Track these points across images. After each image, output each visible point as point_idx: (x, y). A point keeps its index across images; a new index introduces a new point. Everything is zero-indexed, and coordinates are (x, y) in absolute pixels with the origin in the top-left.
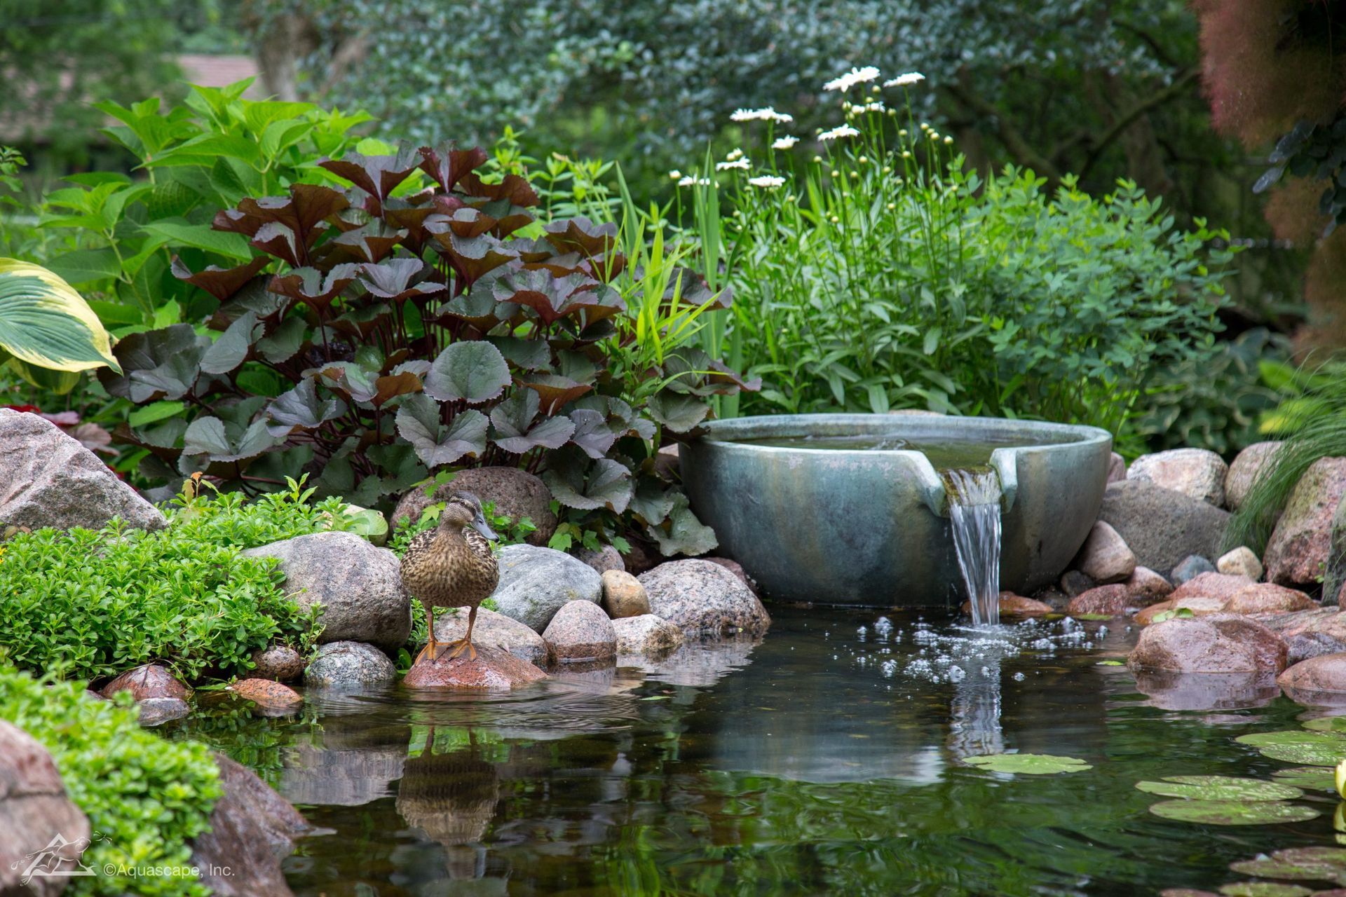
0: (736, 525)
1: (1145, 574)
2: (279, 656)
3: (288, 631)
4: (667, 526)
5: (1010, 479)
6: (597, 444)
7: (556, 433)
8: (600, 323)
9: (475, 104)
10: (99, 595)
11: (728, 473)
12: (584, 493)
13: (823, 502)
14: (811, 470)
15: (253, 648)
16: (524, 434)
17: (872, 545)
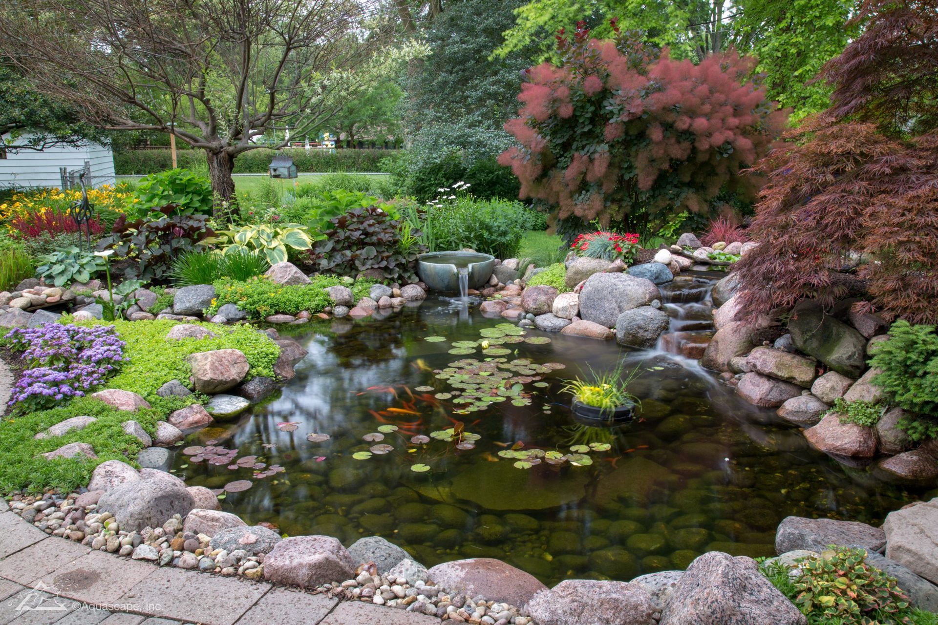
0: (423, 277)
1: (500, 284)
2: (327, 309)
3: (329, 304)
4: (409, 277)
5: (470, 270)
6: (392, 265)
7: (384, 264)
8: (396, 242)
9: (429, 159)
10: (296, 299)
11: (421, 267)
12: (390, 274)
13: (437, 274)
14: (435, 267)
15: (323, 307)
16: (378, 263)
17: (446, 282)
